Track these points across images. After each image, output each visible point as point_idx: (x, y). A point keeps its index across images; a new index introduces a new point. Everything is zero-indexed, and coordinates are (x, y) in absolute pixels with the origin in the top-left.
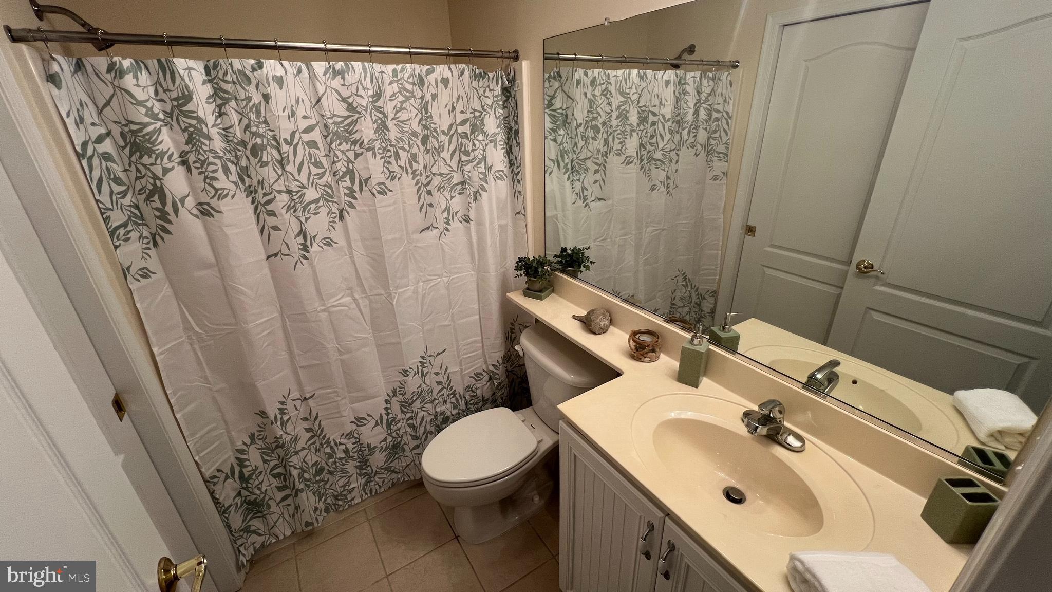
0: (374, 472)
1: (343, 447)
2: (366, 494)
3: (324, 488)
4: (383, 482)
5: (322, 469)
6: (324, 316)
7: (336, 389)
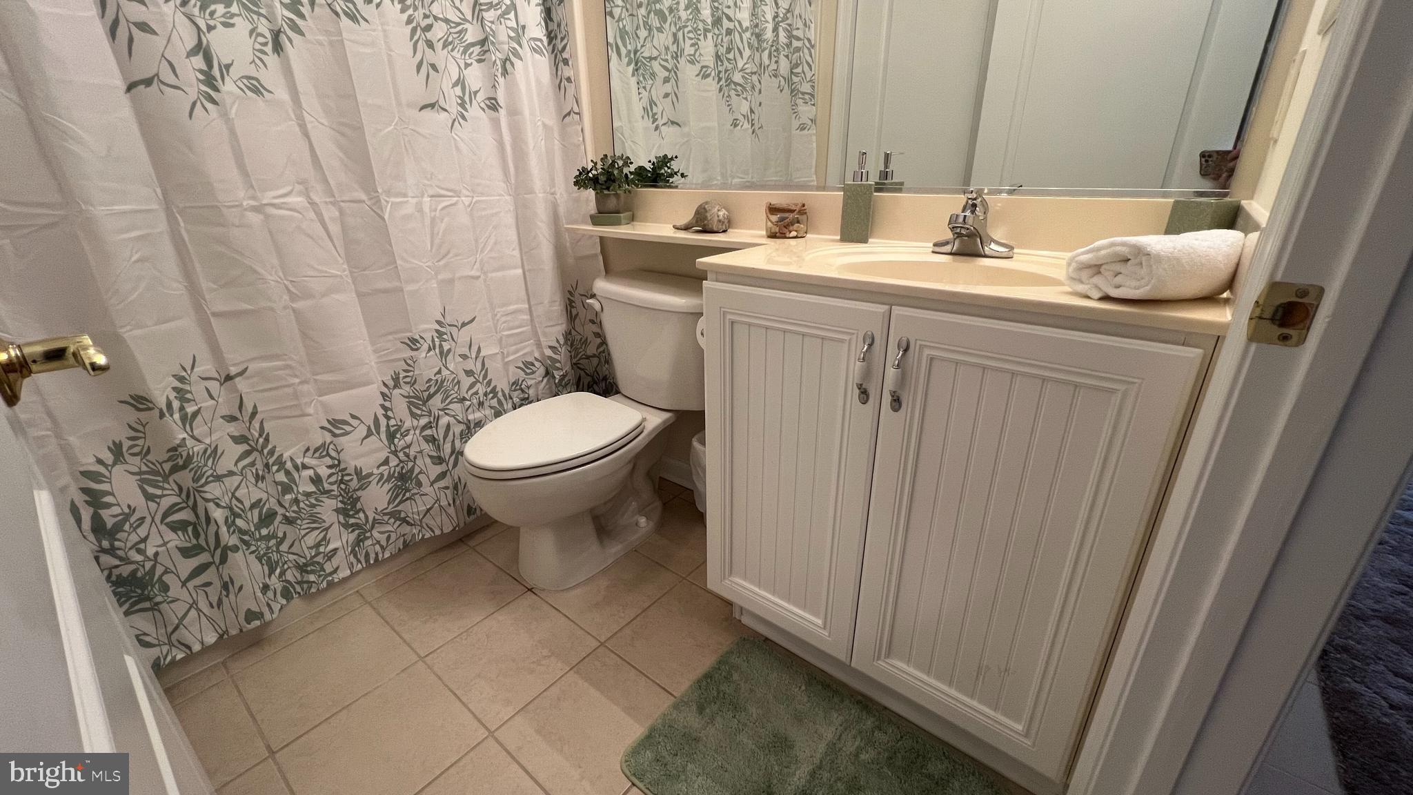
0: (371, 519)
1: (311, 472)
2: (359, 561)
3: (278, 551)
4: (388, 538)
5: (272, 515)
6: (255, 219)
7: (289, 362)
